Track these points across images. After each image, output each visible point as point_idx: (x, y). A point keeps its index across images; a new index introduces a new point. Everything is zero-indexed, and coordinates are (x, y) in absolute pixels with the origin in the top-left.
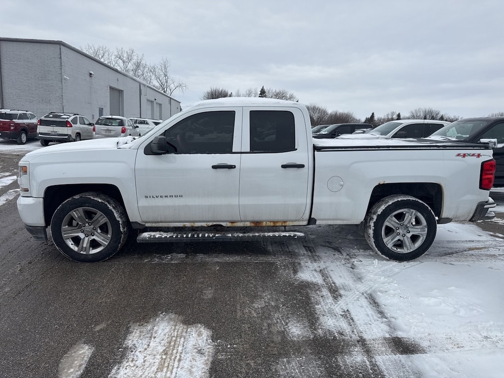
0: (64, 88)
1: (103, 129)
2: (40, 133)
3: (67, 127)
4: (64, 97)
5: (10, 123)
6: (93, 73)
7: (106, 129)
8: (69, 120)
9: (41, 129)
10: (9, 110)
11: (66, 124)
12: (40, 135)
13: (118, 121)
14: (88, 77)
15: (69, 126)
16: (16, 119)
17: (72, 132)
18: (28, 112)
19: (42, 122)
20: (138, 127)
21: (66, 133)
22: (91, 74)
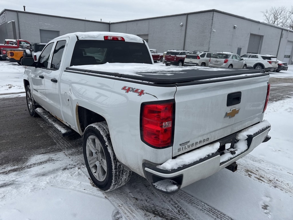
0: (211, 37)
1: (214, 60)
2: (186, 63)
3: (197, 59)
4: (211, 42)
5: (174, 57)
6: (236, 26)
7: (215, 60)
8: (199, 55)
9: (186, 60)
10: (176, 50)
11: (197, 57)
12: (185, 63)
13: (224, 55)
14: (232, 29)
15: (198, 58)
16: (178, 55)
17: (199, 62)
18: (187, 51)
19: (188, 57)
20: (242, 59)
21: (196, 62)
22: (235, 27)
